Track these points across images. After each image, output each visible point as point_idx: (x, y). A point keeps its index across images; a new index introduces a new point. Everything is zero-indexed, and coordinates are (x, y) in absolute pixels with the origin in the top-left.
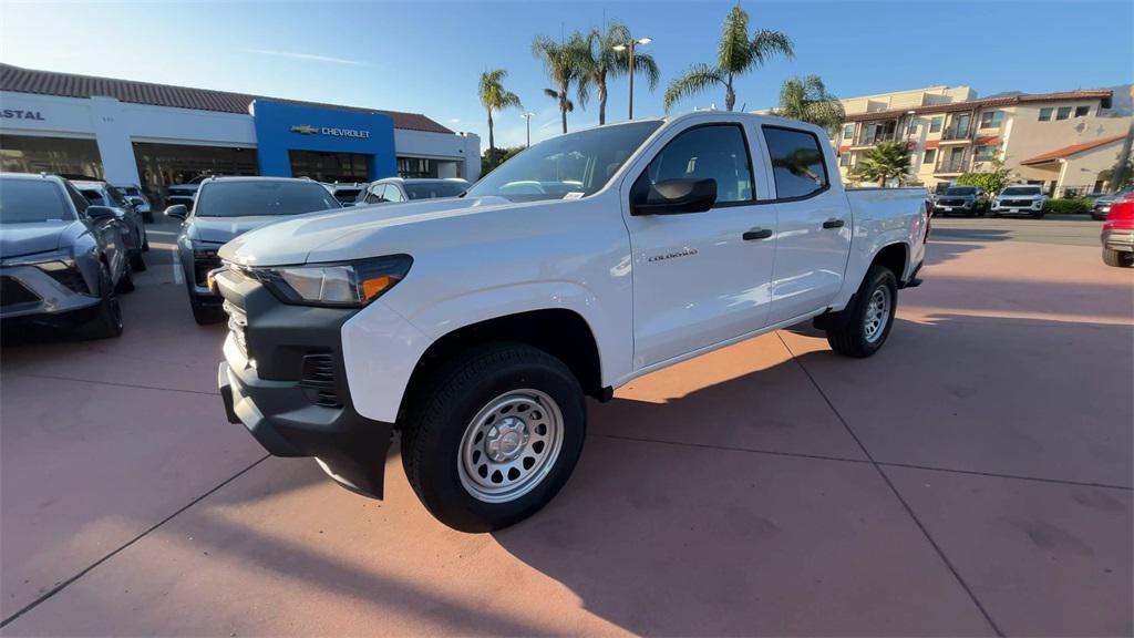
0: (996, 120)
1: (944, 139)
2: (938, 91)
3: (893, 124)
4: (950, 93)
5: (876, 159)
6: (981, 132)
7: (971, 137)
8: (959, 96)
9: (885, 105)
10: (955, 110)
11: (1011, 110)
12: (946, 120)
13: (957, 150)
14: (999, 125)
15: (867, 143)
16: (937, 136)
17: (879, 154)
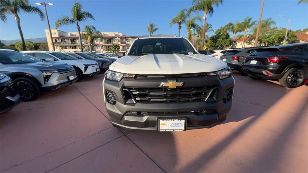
0: (129, 40)
1: (121, 44)
2: (117, 33)
3: (110, 39)
4: (119, 34)
5: (113, 47)
6: (127, 43)
7: (126, 44)
8: (121, 35)
9: (107, 35)
10: (121, 38)
11: (130, 39)
12: (120, 40)
13: (124, 46)
14: (129, 42)
15: (106, 44)
16: (120, 43)
17: (113, 46)
